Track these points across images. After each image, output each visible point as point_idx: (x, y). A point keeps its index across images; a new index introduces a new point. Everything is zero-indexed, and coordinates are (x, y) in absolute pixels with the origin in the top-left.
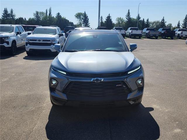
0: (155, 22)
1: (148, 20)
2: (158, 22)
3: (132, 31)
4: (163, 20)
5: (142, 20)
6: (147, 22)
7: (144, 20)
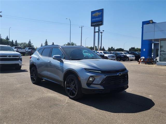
0: (22, 43)
1: (16, 41)
2: (25, 43)
3: (17, 49)
4: (30, 42)
5: (11, 41)
6: (16, 43)
7: (12, 41)
